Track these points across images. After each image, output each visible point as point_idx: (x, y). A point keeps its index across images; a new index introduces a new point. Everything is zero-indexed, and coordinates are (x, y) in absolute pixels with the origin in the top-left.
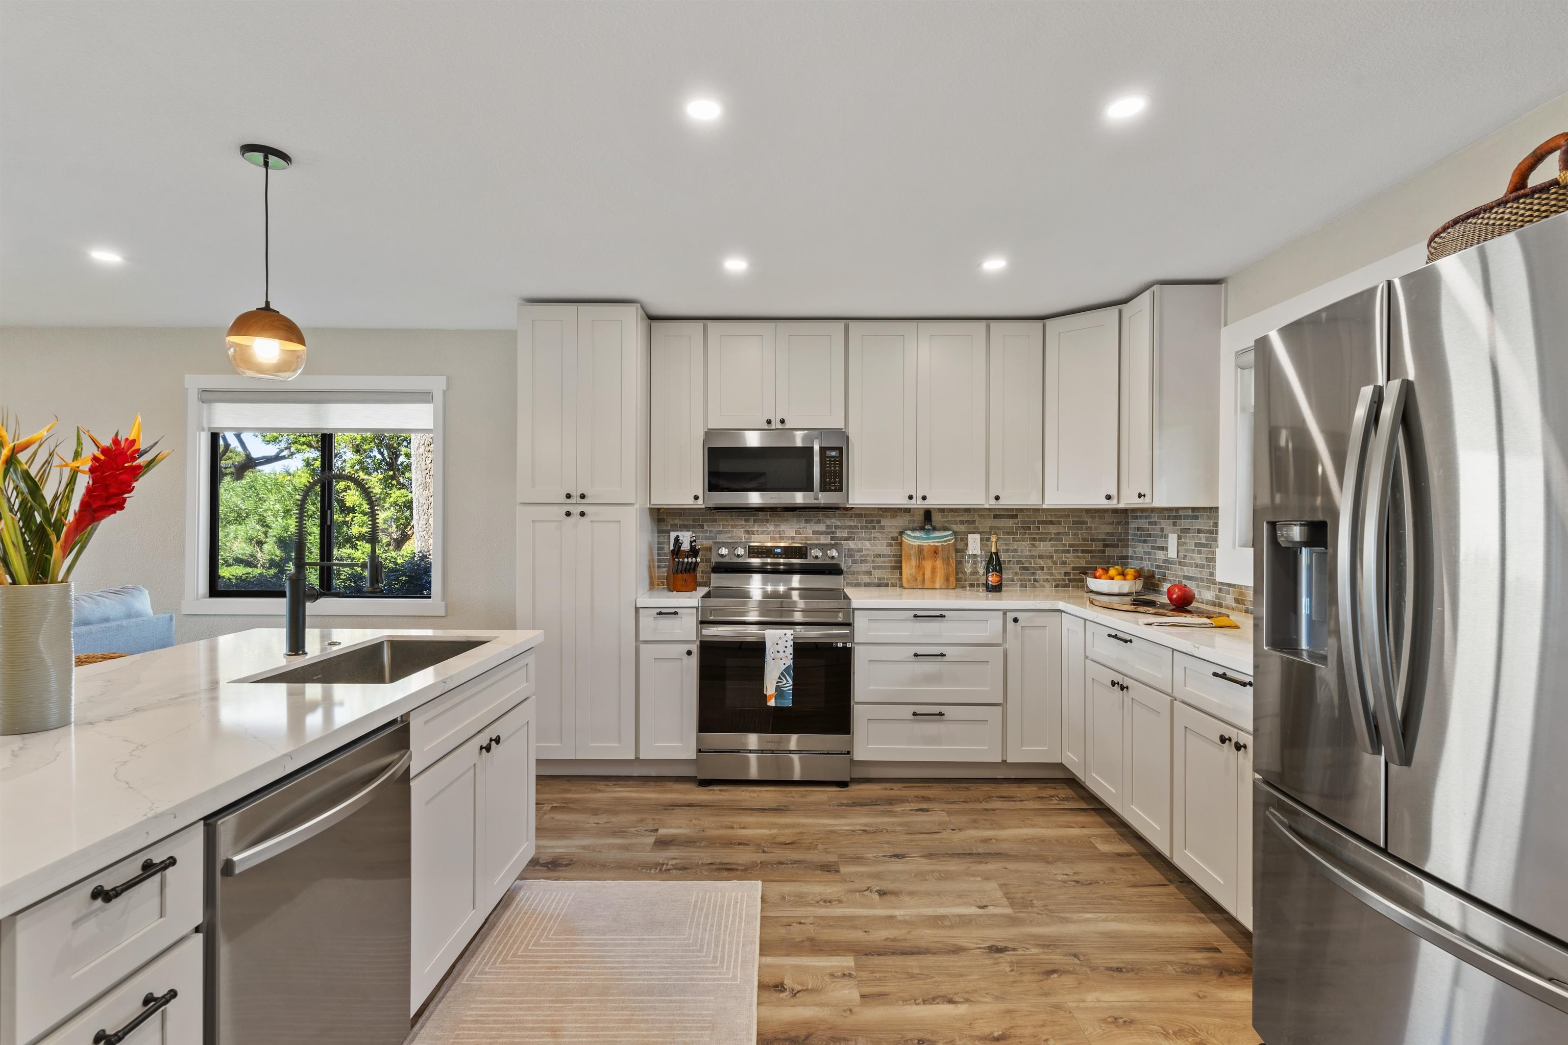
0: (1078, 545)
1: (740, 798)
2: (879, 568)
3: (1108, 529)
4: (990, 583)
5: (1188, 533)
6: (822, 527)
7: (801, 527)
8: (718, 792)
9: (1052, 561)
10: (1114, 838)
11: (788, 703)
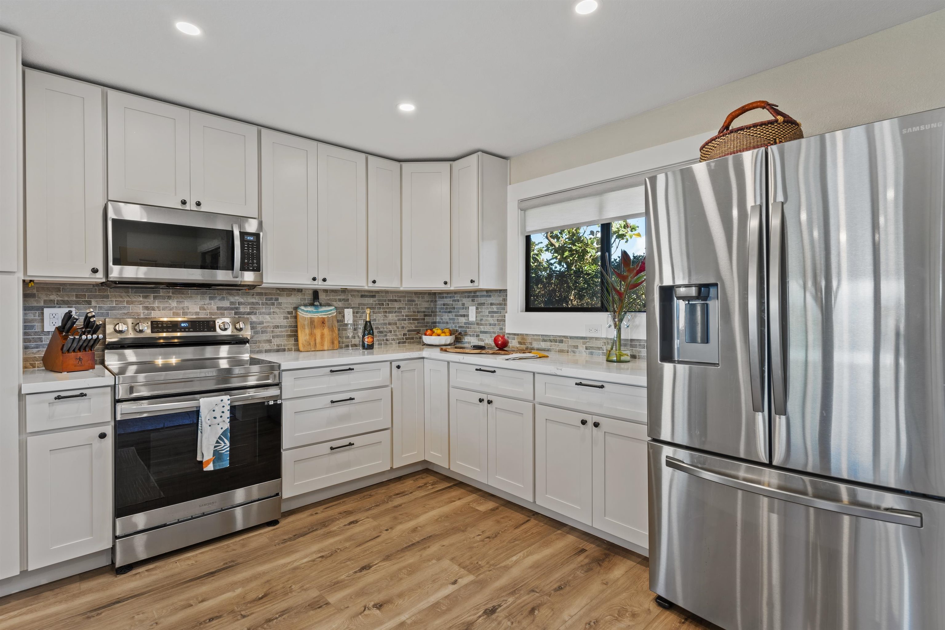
0: (411, 316)
1: (177, 570)
2: (278, 336)
3: (426, 305)
4: (366, 343)
5: (484, 305)
6: (226, 304)
7: (206, 303)
8: (146, 573)
9: (396, 327)
10: (481, 500)
11: (226, 464)
